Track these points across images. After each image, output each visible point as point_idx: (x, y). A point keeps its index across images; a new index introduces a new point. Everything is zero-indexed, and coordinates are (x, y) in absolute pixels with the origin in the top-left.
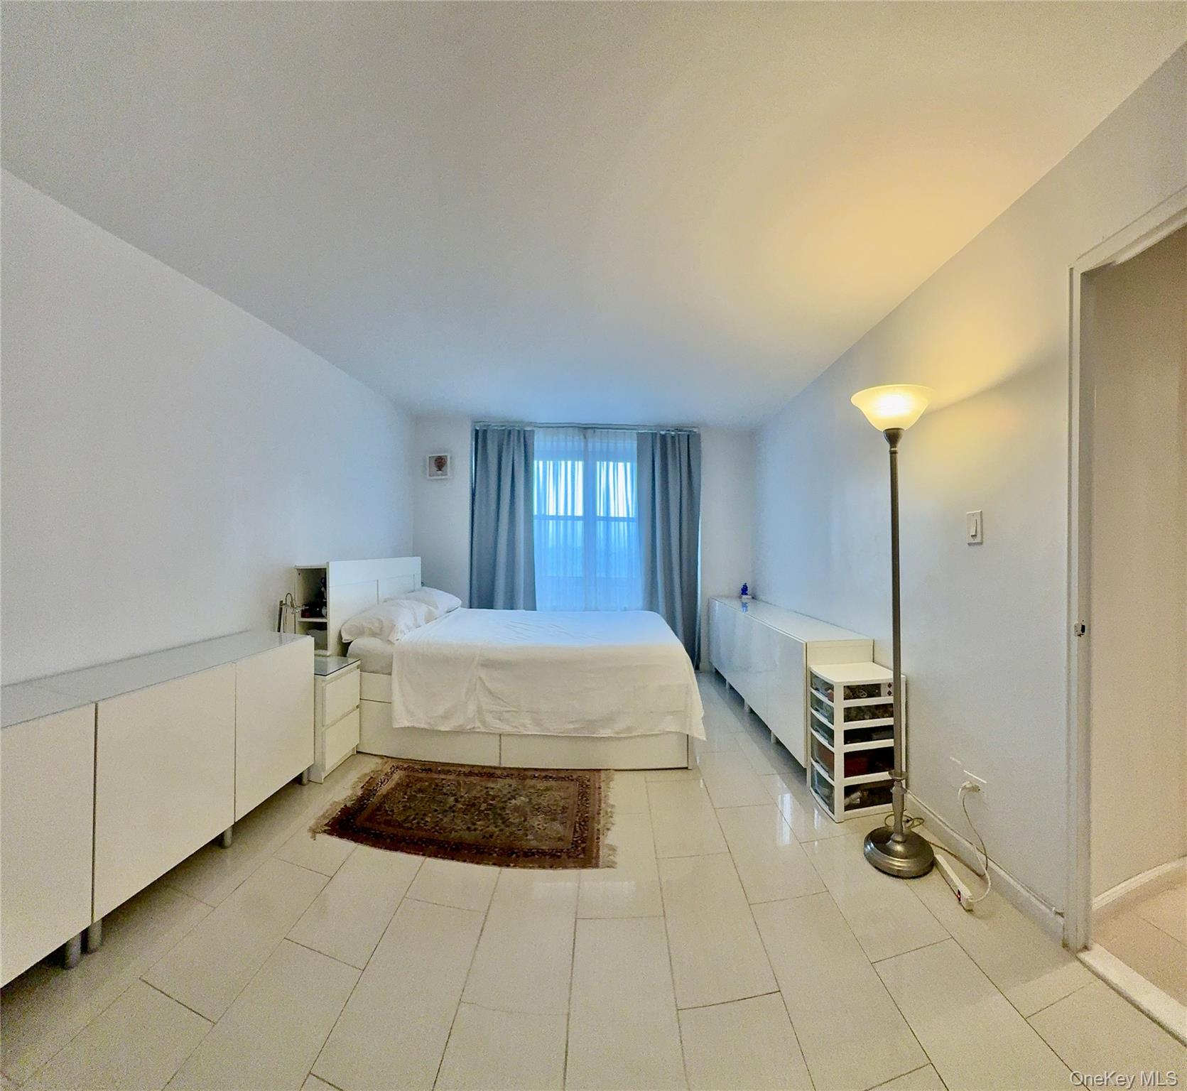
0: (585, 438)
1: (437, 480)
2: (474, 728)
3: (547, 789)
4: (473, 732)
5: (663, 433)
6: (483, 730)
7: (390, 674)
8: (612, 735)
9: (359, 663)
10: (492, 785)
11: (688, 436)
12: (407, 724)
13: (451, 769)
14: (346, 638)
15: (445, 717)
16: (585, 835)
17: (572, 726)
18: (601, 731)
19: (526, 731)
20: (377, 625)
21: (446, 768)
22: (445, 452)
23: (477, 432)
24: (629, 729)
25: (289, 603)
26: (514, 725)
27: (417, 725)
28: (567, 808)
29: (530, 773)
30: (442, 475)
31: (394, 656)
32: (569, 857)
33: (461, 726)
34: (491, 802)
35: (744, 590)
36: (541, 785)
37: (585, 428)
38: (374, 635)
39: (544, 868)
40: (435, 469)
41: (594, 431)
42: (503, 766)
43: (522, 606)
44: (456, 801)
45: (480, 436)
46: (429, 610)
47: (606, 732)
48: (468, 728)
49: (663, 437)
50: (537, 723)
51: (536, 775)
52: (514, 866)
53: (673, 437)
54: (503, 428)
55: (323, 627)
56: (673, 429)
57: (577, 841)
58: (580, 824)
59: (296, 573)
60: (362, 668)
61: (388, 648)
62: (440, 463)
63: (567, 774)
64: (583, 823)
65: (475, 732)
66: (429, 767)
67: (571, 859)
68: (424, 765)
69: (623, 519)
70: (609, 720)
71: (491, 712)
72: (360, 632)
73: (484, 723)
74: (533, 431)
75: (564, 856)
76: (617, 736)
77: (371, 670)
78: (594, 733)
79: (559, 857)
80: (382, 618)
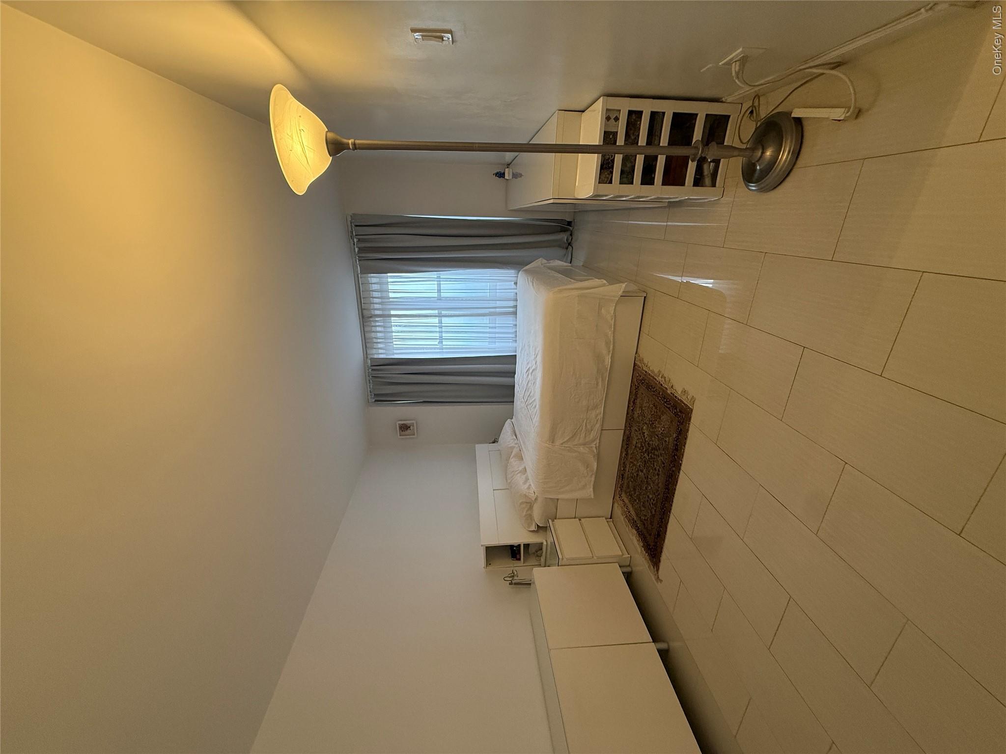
0: (371, 317)
1: (417, 428)
2: (596, 447)
3: (641, 407)
4: (598, 448)
5: (356, 250)
6: (598, 441)
7: (558, 499)
8: (610, 356)
9: (550, 521)
10: (634, 443)
11: (356, 226)
12: (591, 489)
13: (622, 461)
14: (533, 528)
15: (588, 466)
16: (672, 404)
17: (600, 384)
18: (606, 363)
19: (600, 414)
20: (524, 506)
21: (622, 465)
22: (396, 425)
23: (376, 401)
24: (607, 344)
25: (511, 579)
26: (596, 422)
27: (592, 483)
28: (654, 403)
29: (630, 413)
30: (413, 426)
31: (546, 497)
32: (682, 424)
33: (594, 456)
34: (644, 450)
35: (501, 175)
36: (638, 411)
37: (363, 317)
38: (531, 508)
39: (685, 443)
40: (408, 432)
41: (364, 309)
42: (623, 428)
43: (513, 366)
44: (642, 471)
45: (380, 399)
46: (514, 456)
47: (608, 360)
48: (595, 451)
49: (361, 250)
50: (595, 407)
51: (632, 408)
52: (681, 461)
53: (359, 240)
54: (371, 381)
55: (527, 546)
56: (351, 240)
57: (675, 412)
58: (665, 402)
59: (490, 568)
60: (555, 518)
61: (540, 500)
62: (404, 428)
63: (634, 387)
64: (665, 400)
65: (599, 447)
66: (621, 476)
67: (684, 424)
68: (619, 478)
69: (439, 285)
70: (599, 358)
71: (585, 437)
72: (529, 517)
73: (593, 441)
74: (371, 359)
75: (681, 427)
76: (611, 352)
77: (555, 510)
78: (607, 368)
79: (681, 430)
80: (520, 501)
